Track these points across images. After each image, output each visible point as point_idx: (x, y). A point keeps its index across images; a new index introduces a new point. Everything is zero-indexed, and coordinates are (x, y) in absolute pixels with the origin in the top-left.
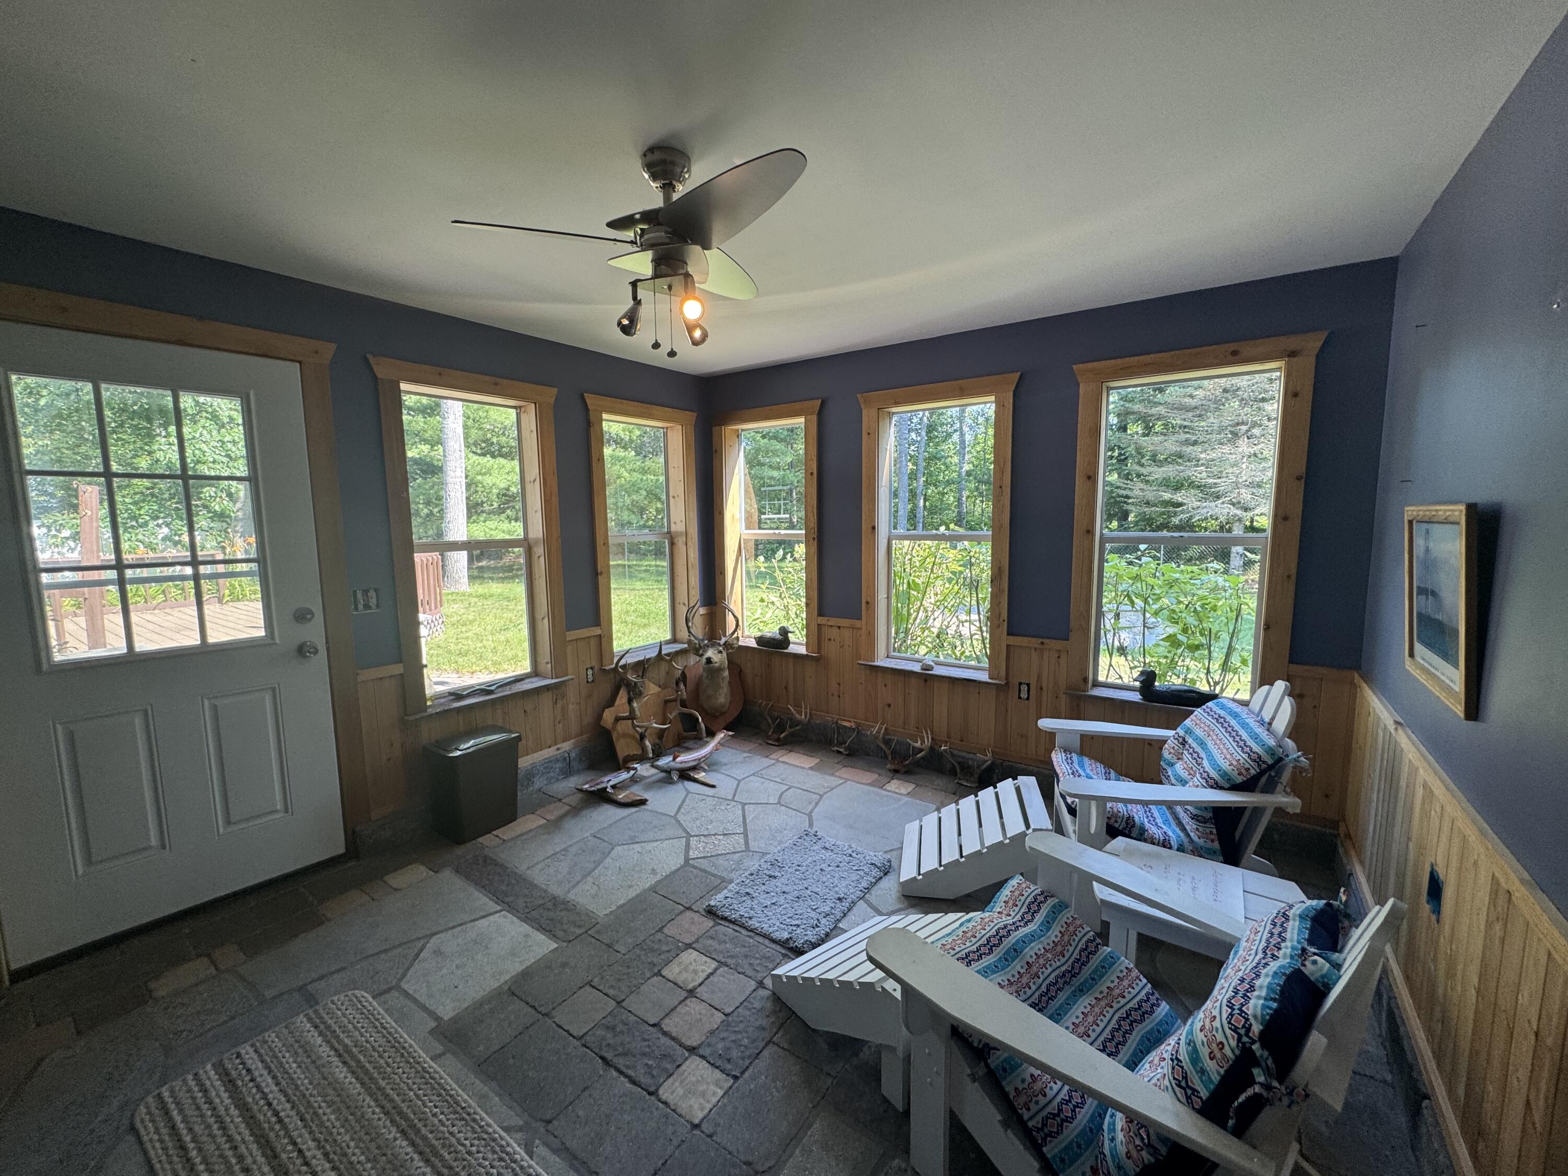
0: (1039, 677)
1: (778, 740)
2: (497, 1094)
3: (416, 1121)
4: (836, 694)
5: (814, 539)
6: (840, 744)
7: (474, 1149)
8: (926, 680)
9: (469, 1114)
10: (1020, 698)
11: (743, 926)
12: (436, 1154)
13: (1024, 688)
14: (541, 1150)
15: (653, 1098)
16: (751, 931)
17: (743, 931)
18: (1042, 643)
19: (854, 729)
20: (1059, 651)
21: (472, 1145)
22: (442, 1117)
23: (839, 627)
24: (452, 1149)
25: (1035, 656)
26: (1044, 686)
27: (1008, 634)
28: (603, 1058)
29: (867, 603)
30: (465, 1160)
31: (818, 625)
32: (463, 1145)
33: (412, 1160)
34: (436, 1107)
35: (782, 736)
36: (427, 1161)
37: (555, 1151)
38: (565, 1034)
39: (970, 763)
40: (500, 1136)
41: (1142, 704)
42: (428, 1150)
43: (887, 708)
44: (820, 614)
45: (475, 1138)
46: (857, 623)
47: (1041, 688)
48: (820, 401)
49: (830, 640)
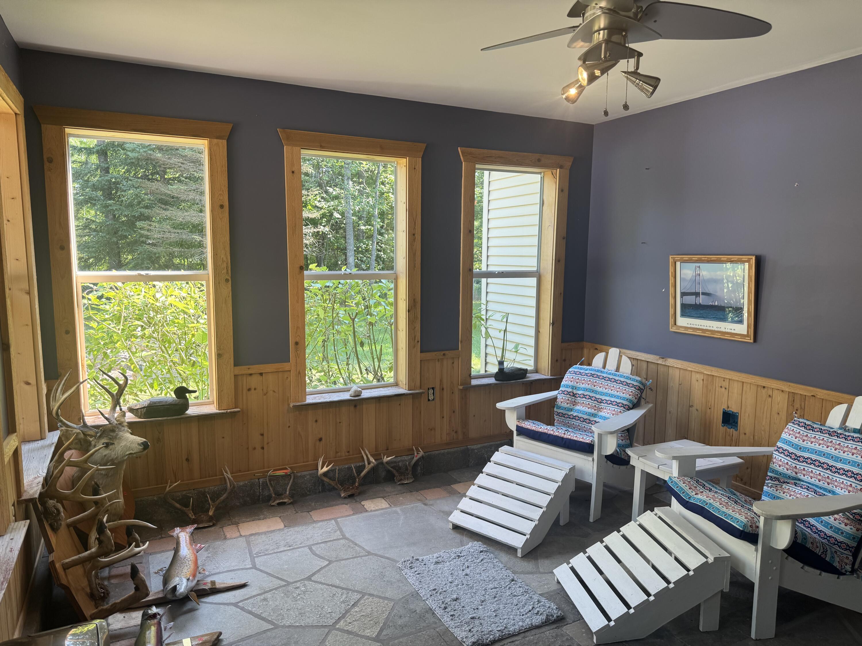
0: (441, 381)
1: (211, 519)
4: (258, 447)
5: (227, 280)
6: (279, 495)
8: (355, 406)
10: (429, 400)
11: (510, 636)
13: (431, 391)
16: (519, 634)
17: (516, 638)
18: (444, 355)
19: (290, 475)
20: (453, 358)
23: (261, 374)
25: (438, 364)
26: (445, 387)
27: (421, 352)
29: (297, 343)
31: (235, 376)
35: (211, 513)
39: (400, 464)
41: (496, 384)
43: (318, 442)
44: (237, 363)
46: (286, 366)
47: (443, 389)
48: (230, 126)
49: (249, 390)
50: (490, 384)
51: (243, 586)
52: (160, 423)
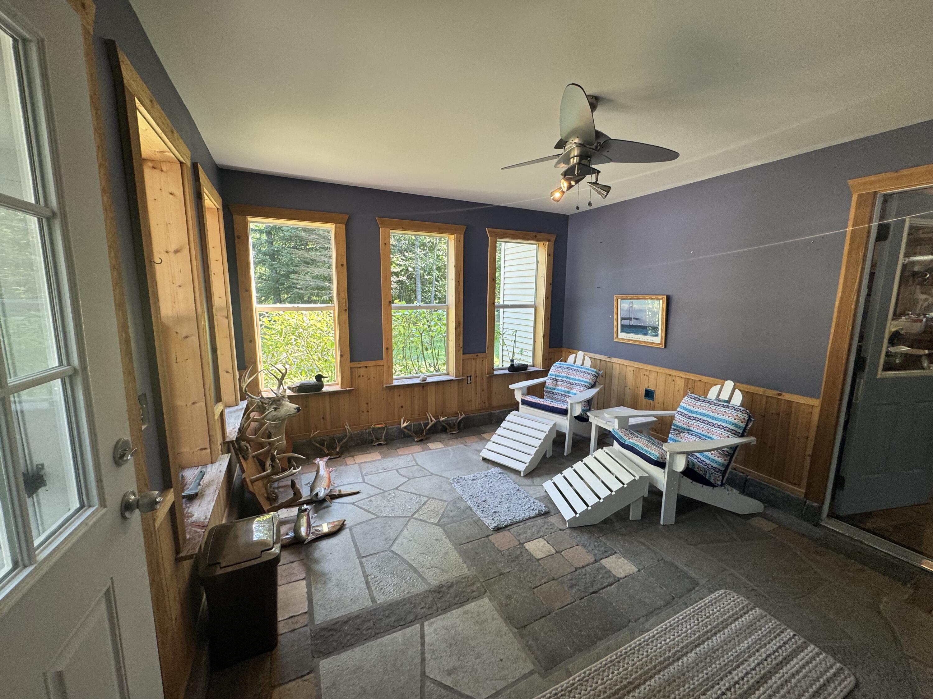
0: (475, 371)
2: (609, 640)
3: (622, 684)
4: (365, 411)
5: (346, 310)
6: (378, 439)
7: (645, 654)
8: (423, 387)
9: (621, 655)
10: (468, 383)
11: (517, 523)
12: (646, 673)
13: (469, 378)
14: (647, 626)
15: (621, 581)
16: (522, 521)
17: (520, 524)
18: (477, 356)
19: (384, 428)
20: (483, 358)
21: (643, 655)
22: (621, 670)
23: (366, 367)
24: (644, 664)
25: (473, 362)
26: (478, 375)
27: (463, 354)
28: (593, 593)
29: (387, 349)
30: (651, 659)
31: (351, 368)
32: (643, 658)
33: (649, 685)
34: (613, 673)
35: (338, 450)
36: (651, 677)
37: (647, 621)
38: (569, 606)
39: (451, 422)
40: (639, 641)
42: (643, 678)
43: (400, 409)
44: (352, 360)
45: (638, 653)
46: (381, 362)
47: (476, 377)
48: (347, 216)
49: (359, 376)
50: (505, 374)
51: (358, 493)
52: (307, 396)
